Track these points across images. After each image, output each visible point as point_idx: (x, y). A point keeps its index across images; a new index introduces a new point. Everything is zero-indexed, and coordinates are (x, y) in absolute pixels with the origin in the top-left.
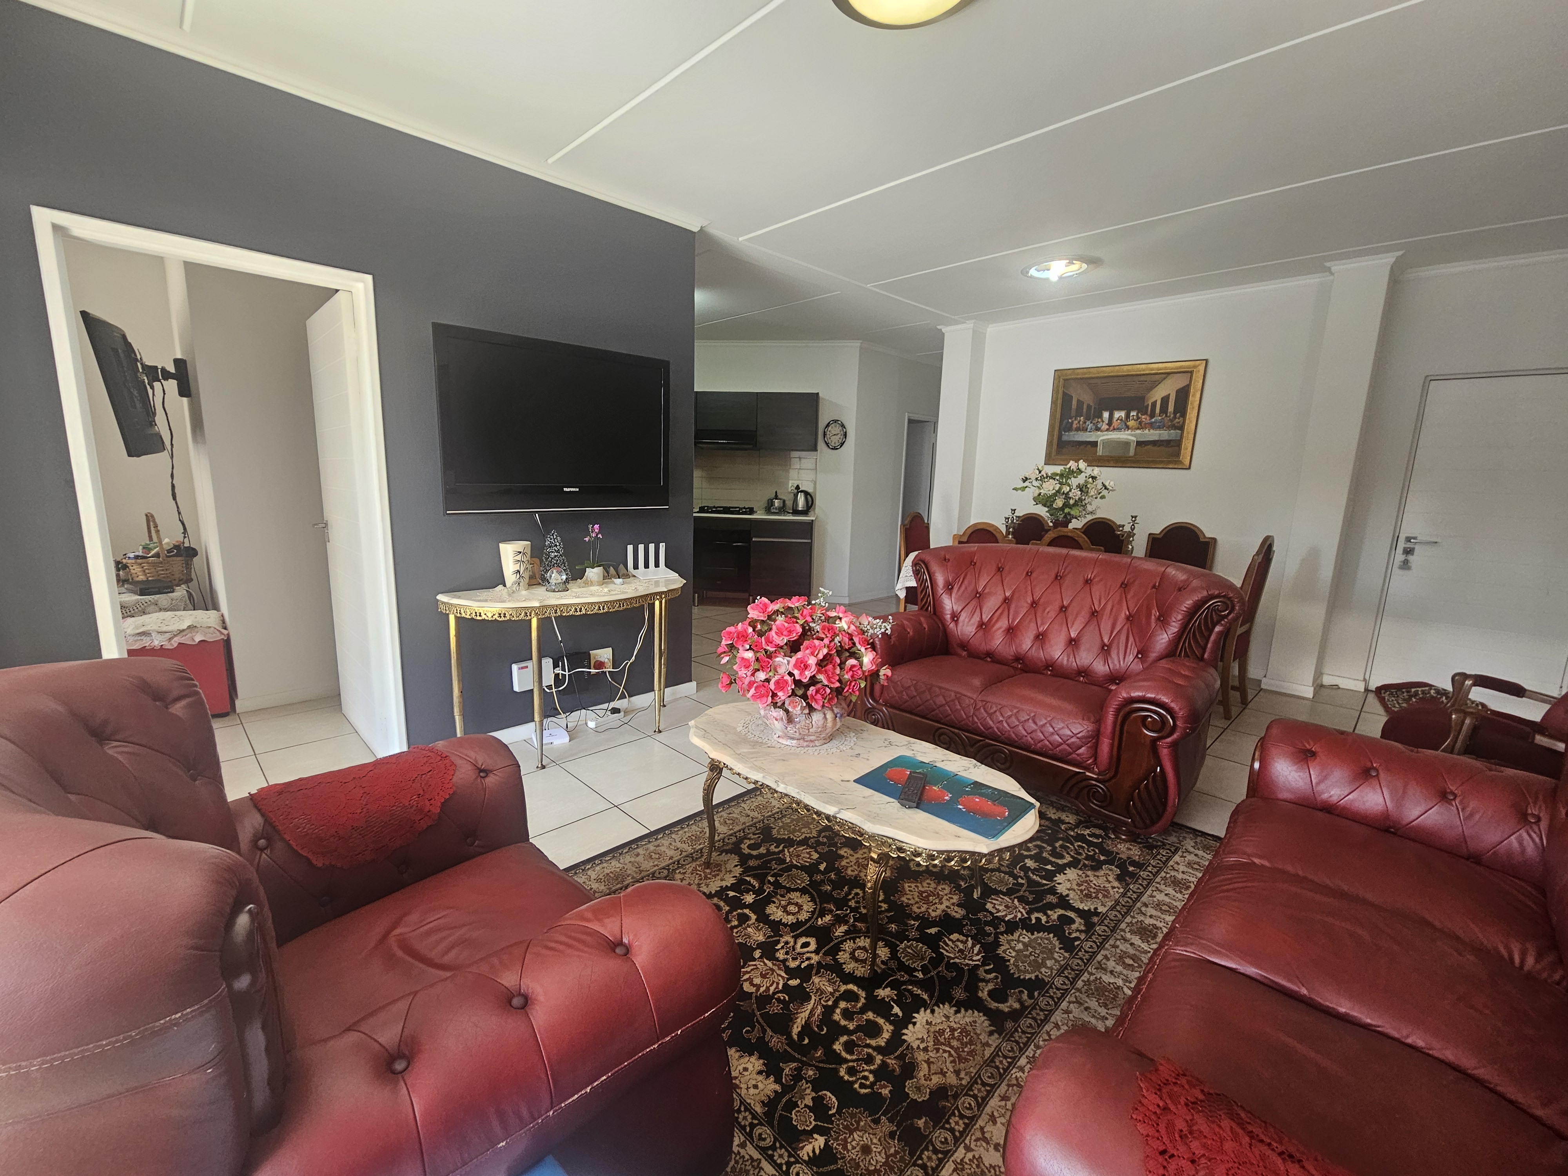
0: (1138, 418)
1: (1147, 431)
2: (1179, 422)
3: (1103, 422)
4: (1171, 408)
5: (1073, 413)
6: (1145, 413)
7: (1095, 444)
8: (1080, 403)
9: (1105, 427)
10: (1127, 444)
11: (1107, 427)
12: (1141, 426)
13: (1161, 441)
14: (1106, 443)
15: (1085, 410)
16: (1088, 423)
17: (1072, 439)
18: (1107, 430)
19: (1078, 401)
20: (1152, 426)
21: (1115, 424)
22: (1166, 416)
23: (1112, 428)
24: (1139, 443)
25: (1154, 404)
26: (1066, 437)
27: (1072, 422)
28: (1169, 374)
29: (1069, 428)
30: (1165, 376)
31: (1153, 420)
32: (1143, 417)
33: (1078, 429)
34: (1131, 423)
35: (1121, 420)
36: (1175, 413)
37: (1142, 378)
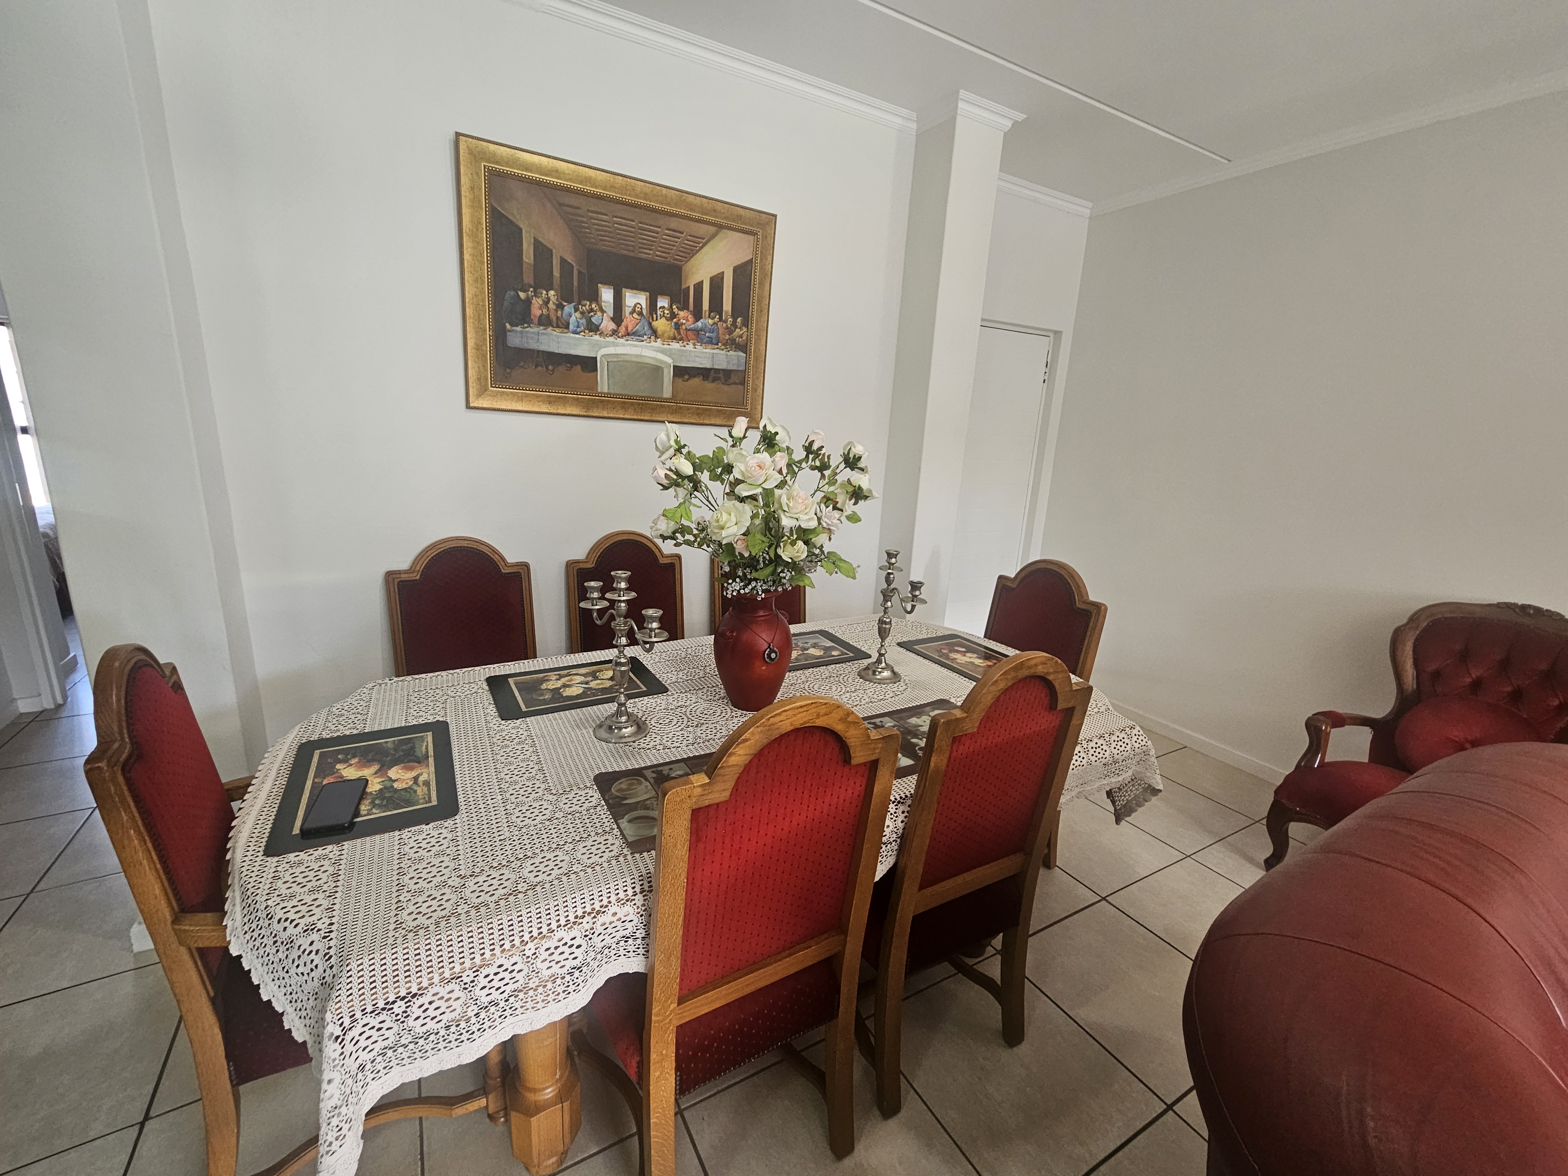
0: (673, 316)
1: (690, 347)
2: (741, 336)
3: (603, 311)
4: (727, 306)
5: (528, 277)
6: (685, 307)
7: (589, 364)
8: (542, 252)
9: (608, 325)
10: (656, 370)
11: (612, 326)
12: (679, 334)
13: (717, 371)
14: (618, 364)
15: (556, 273)
16: (568, 308)
17: (533, 345)
18: (614, 333)
19: (537, 244)
20: (698, 336)
21: (629, 321)
22: (721, 319)
23: (622, 330)
24: (680, 372)
25: (699, 287)
26: (518, 338)
27: (528, 302)
28: (721, 227)
29: (523, 316)
30: (712, 229)
31: (699, 324)
32: (682, 314)
33: (545, 322)
34: (661, 324)
35: (640, 314)
36: (734, 316)
37: (674, 223)
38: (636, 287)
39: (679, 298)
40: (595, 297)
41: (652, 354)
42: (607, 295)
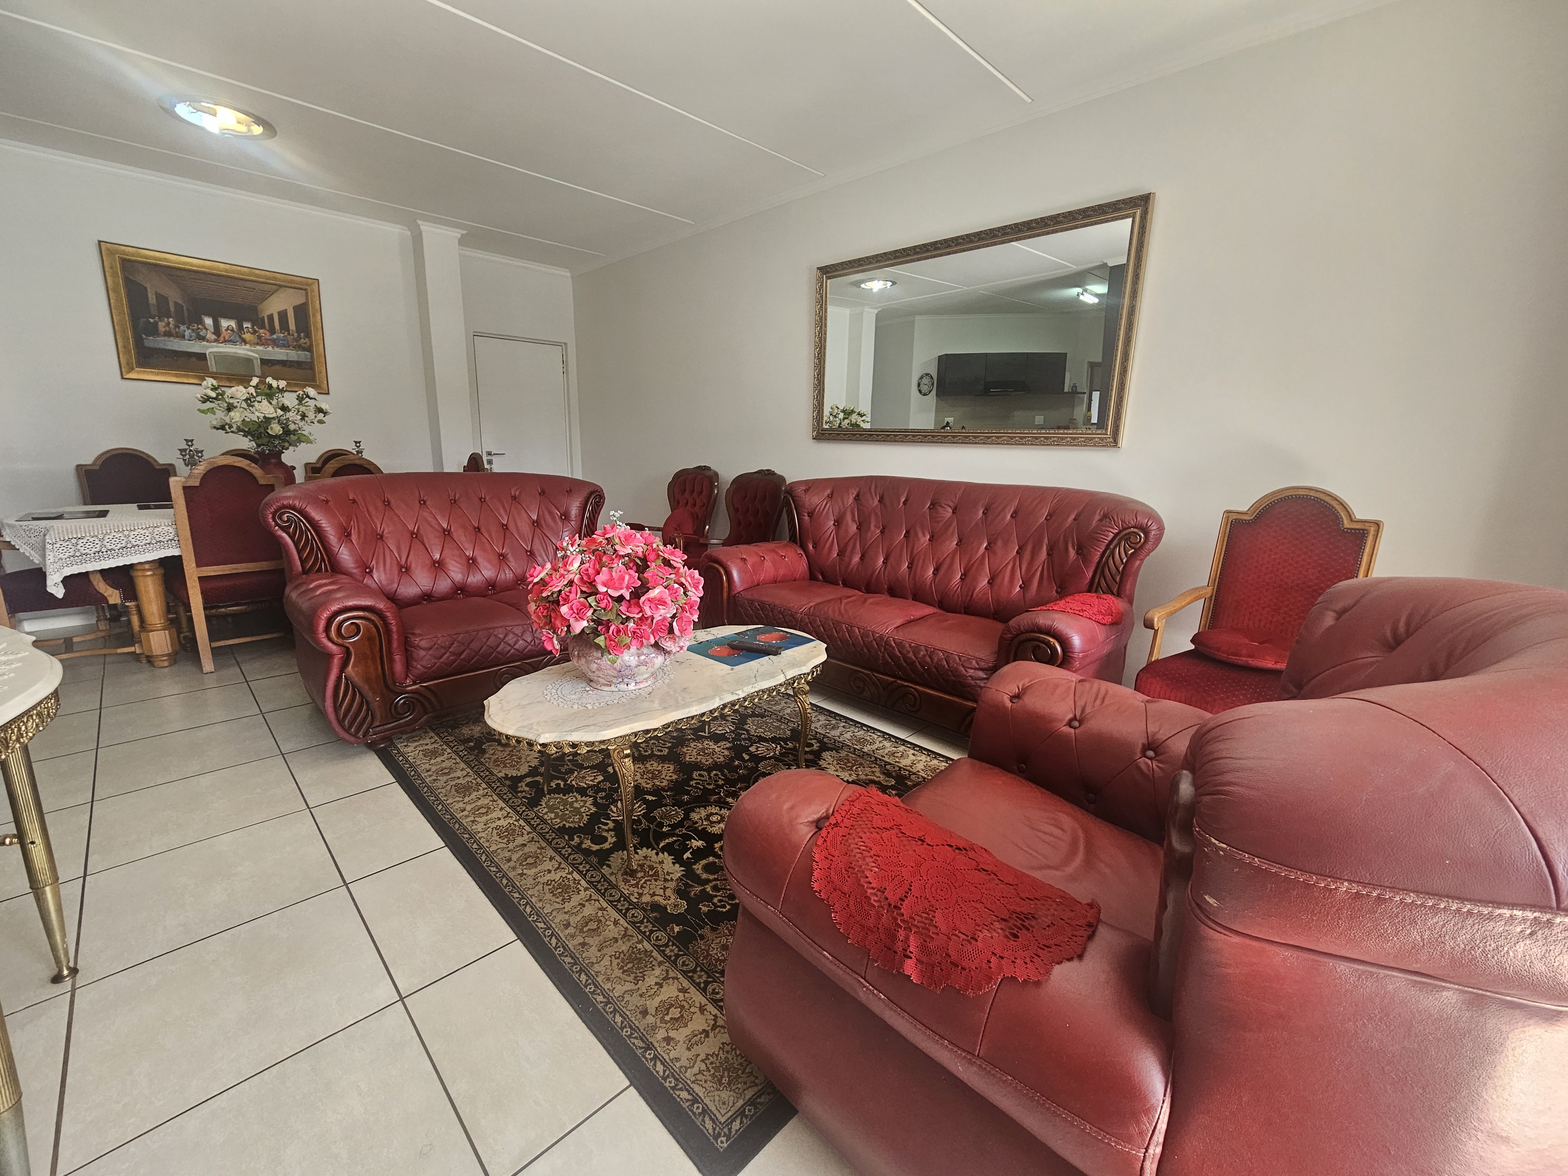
0: (255, 332)
1: (270, 348)
2: (305, 343)
3: (207, 329)
4: (292, 326)
6: (263, 327)
7: (202, 357)
8: (162, 300)
9: (211, 336)
10: (248, 361)
11: (214, 337)
12: (260, 341)
13: (291, 361)
14: (219, 357)
15: (172, 309)
16: (182, 328)
17: (161, 346)
18: (216, 341)
19: (158, 296)
20: (275, 343)
21: (225, 334)
22: (289, 334)
23: (222, 339)
24: (264, 362)
25: (271, 317)
26: (151, 342)
27: (156, 323)
28: (281, 286)
29: (153, 331)
30: (274, 287)
31: (275, 336)
32: (261, 331)
33: (168, 334)
34: (247, 336)
35: (232, 330)
36: (298, 331)
37: (249, 284)
38: (227, 317)
39: (258, 322)
40: (201, 322)
41: (245, 352)
42: (208, 321)
